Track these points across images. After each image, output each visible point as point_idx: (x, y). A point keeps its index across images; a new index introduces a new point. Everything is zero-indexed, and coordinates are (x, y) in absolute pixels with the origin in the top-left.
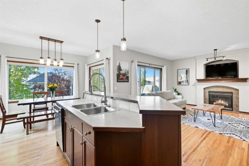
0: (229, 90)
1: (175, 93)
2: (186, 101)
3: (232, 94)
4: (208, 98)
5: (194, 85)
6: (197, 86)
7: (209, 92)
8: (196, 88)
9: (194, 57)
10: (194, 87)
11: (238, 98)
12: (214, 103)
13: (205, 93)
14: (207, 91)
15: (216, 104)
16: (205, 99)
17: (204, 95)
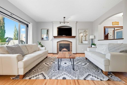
0: (68, 43)
1: (39, 46)
2: (48, 51)
3: (70, 45)
4: (59, 47)
5: (52, 40)
6: (53, 41)
7: (60, 44)
8: (53, 42)
9: (52, 22)
10: (52, 41)
11: (72, 47)
12: (62, 50)
13: (57, 44)
14: (59, 43)
15: (63, 51)
16: (57, 49)
17: (57, 46)
